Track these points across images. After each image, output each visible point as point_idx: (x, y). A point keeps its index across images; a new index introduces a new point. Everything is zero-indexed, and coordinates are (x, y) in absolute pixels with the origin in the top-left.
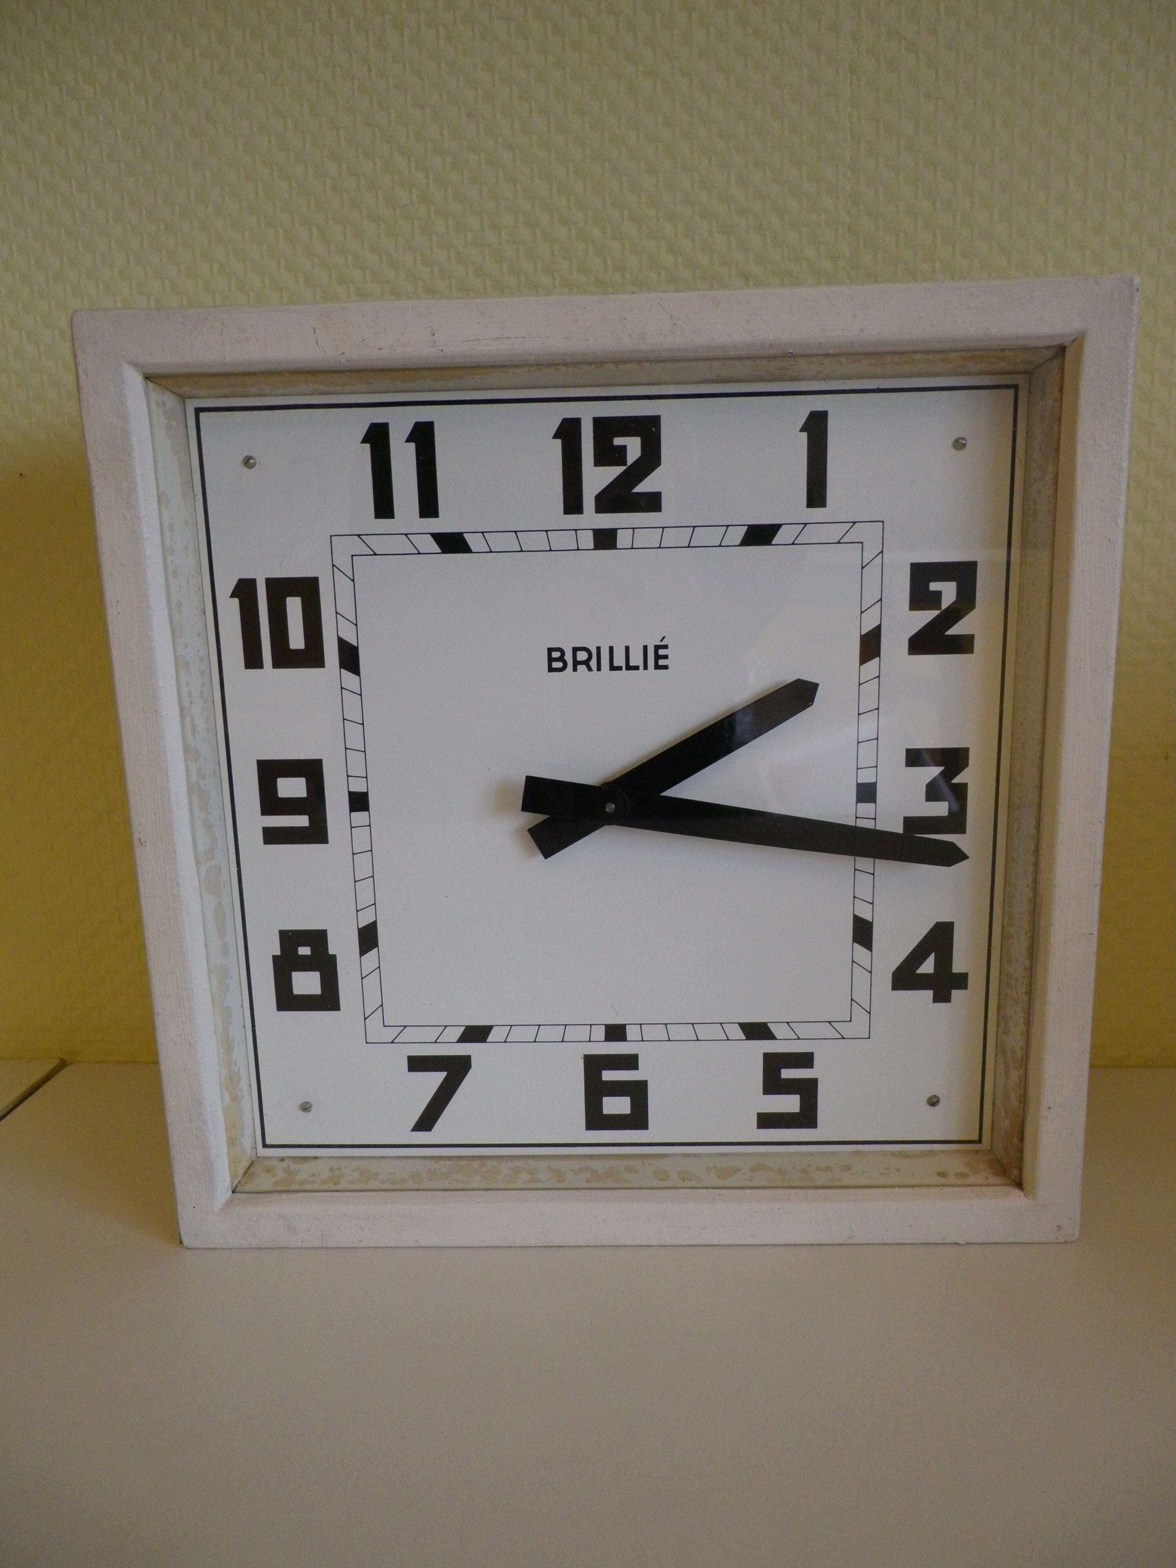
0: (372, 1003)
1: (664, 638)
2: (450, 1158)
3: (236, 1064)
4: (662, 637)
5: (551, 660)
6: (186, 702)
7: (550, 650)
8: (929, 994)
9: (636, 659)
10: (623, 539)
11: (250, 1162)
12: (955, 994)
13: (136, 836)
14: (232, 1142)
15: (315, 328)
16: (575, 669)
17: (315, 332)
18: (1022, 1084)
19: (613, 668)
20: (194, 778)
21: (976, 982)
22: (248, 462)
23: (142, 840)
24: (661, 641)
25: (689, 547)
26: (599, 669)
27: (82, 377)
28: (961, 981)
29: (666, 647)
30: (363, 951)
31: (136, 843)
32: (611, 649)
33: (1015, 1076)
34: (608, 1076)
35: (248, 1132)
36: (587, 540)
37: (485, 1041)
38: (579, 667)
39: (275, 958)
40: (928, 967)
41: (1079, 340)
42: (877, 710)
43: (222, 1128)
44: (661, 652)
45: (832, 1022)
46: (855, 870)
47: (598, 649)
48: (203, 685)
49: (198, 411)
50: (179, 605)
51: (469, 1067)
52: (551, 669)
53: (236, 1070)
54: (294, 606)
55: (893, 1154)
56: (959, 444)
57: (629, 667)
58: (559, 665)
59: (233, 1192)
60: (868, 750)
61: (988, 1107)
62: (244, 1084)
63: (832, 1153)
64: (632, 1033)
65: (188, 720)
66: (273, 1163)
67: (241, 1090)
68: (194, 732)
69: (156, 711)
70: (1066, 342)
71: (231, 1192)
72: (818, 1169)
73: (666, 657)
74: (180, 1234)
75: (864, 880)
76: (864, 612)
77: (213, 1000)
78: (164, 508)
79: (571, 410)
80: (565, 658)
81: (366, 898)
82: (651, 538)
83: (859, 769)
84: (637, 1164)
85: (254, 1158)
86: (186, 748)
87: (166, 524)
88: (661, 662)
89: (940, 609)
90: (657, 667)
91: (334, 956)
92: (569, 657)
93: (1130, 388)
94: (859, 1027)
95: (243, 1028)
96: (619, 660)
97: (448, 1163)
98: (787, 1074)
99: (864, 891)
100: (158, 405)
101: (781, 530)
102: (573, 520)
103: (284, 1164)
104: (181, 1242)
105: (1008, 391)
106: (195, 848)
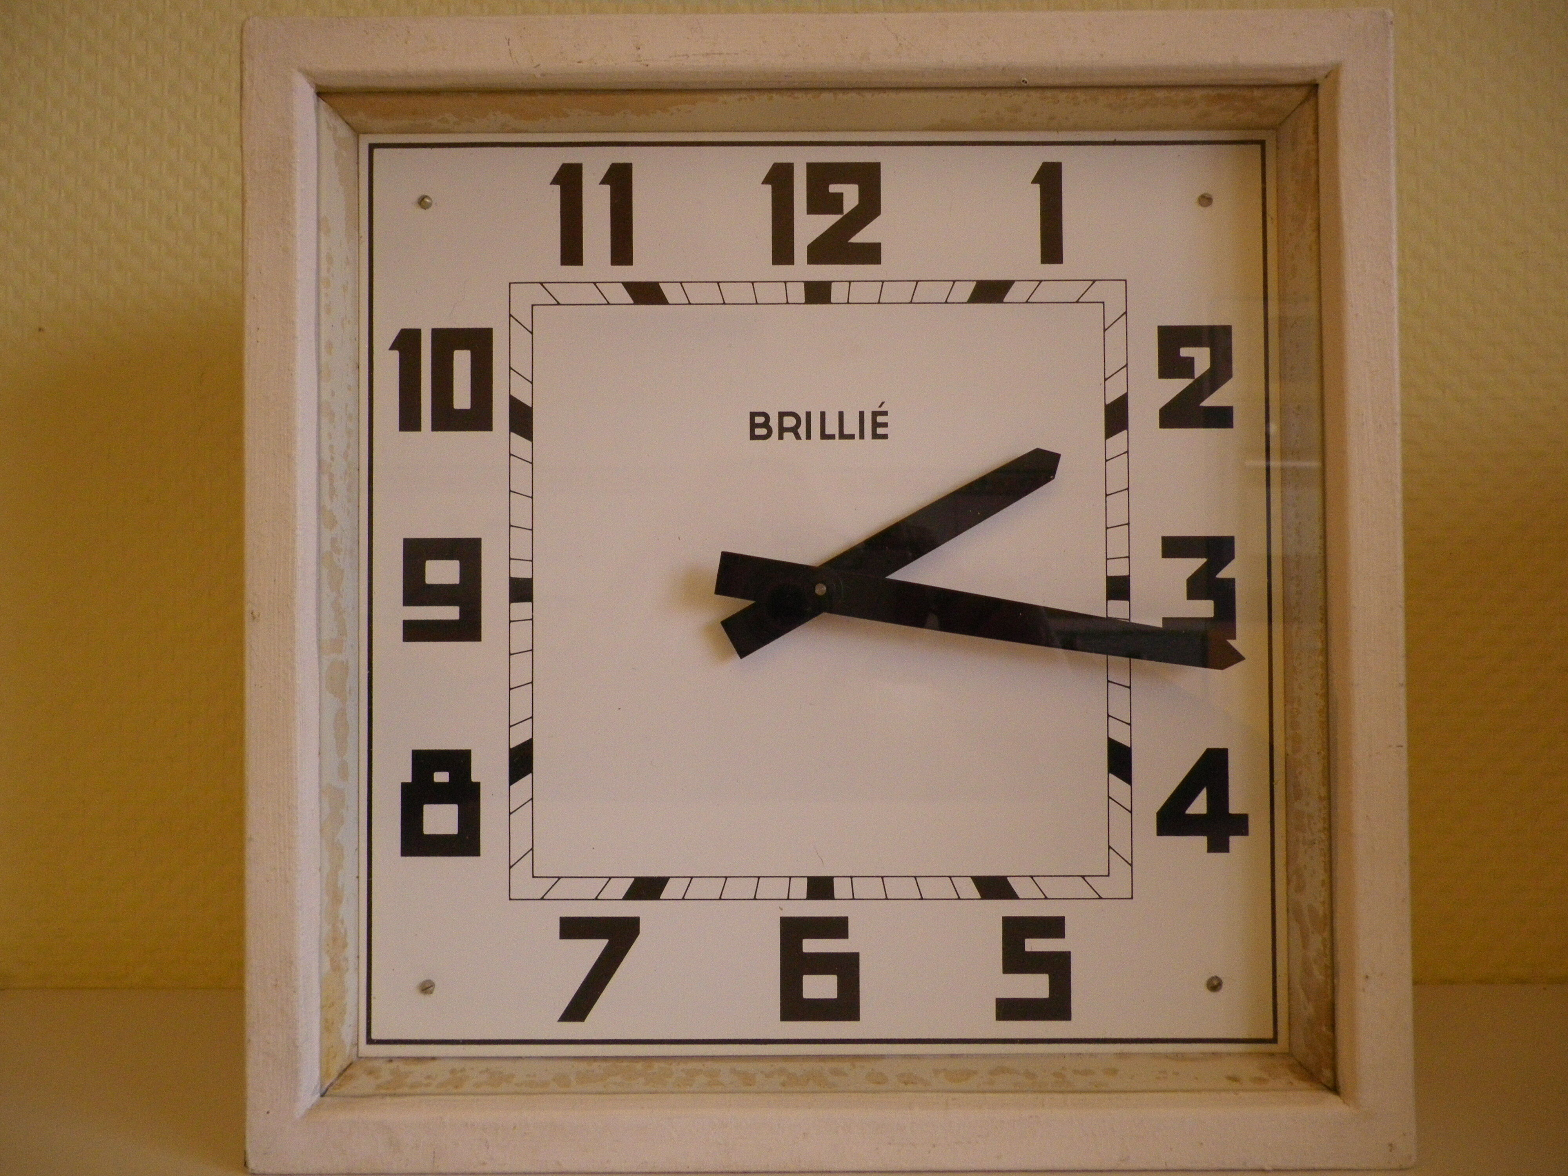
0: (520, 846)
1: (883, 403)
2: (605, 1059)
3: (342, 922)
4: (880, 403)
5: (753, 426)
6: (326, 455)
7: (753, 415)
8: (1201, 841)
9: (852, 427)
10: (838, 292)
11: (348, 1062)
12: (1235, 841)
13: (248, 608)
14: (328, 1027)
15: (509, 40)
16: (781, 437)
17: (509, 43)
18: (1328, 952)
19: (824, 436)
20: (327, 547)
21: (1258, 825)
22: (423, 202)
23: (255, 614)
24: (880, 406)
25: (911, 303)
26: (808, 437)
27: (247, 84)
28: (1240, 824)
29: (885, 413)
30: (515, 776)
31: (247, 618)
32: (823, 414)
33: (1317, 941)
34: (811, 946)
35: (349, 1019)
36: (798, 293)
37: (657, 898)
38: (785, 434)
39: (404, 786)
40: (1199, 806)
41: (1333, 73)
42: (1127, 491)
43: (315, 1003)
44: (880, 419)
45: (1086, 876)
46: (1108, 681)
47: (808, 414)
48: (348, 446)
49: (372, 147)
50: (330, 345)
51: (637, 932)
52: (753, 437)
53: (342, 931)
54: (462, 360)
55: (1166, 1056)
56: (1206, 200)
57: (843, 436)
58: (762, 431)
59: (322, 1095)
60: (1118, 536)
61: (1282, 993)
62: (350, 951)
63: (1091, 1055)
64: (841, 888)
65: (325, 478)
66: (377, 1064)
67: (346, 959)
68: (333, 492)
69: (289, 456)
70: (1319, 77)
71: (319, 1095)
72: (1075, 1072)
73: (885, 425)
74: (245, 1153)
75: (1119, 695)
76: (1108, 379)
77: (321, 831)
78: (322, 234)
79: (783, 155)
80: (770, 424)
81: (521, 711)
82: (870, 292)
83: (1109, 559)
84: (846, 1066)
85: (354, 1058)
86: (320, 509)
87: (323, 256)
88: (880, 431)
89: (1193, 377)
90: (875, 436)
91: (478, 785)
92: (774, 423)
93: (1392, 123)
94: (1118, 884)
95: (357, 879)
96: (832, 428)
97: (604, 1065)
98: (1033, 945)
99: (1120, 709)
100: (329, 127)
101: (1013, 288)
102: (783, 271)
103: (393, 1065)
104: (245, 1164)
105: (1254, 146)
106: (319, 630)
